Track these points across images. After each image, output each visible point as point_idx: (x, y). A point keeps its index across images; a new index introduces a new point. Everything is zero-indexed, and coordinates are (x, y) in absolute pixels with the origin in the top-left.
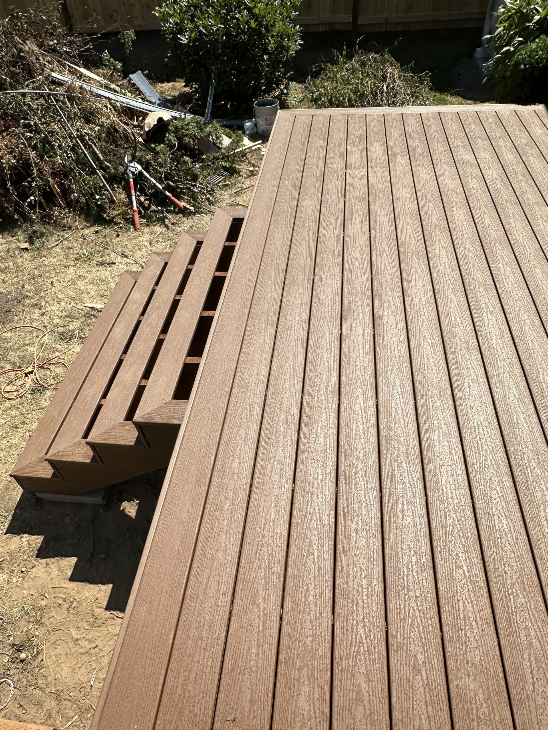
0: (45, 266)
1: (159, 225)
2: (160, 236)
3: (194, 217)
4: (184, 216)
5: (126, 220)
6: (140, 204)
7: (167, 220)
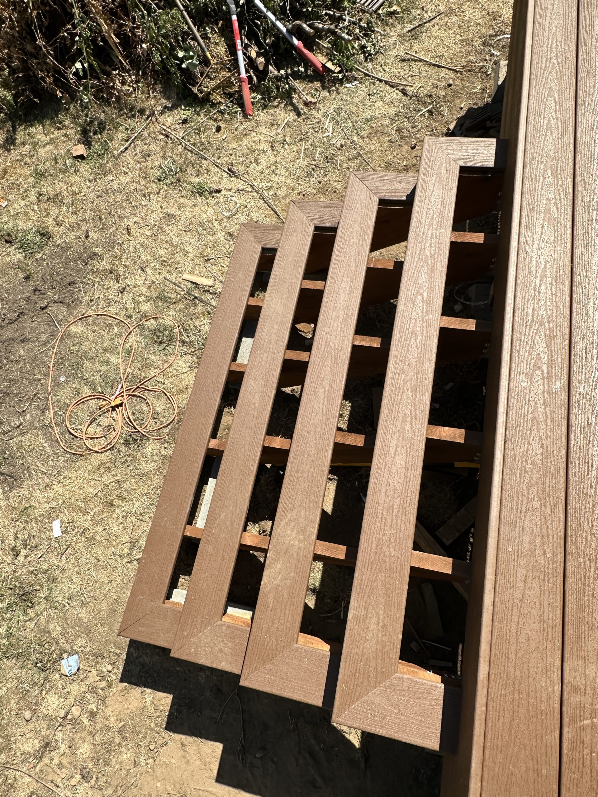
0: (114, 192)
1: (282, 105)
2: (287, 129)
3: (341, 89)
4: (324, 88)
5: (229, 96)
6: (251, 63)
7: (295, 96)
